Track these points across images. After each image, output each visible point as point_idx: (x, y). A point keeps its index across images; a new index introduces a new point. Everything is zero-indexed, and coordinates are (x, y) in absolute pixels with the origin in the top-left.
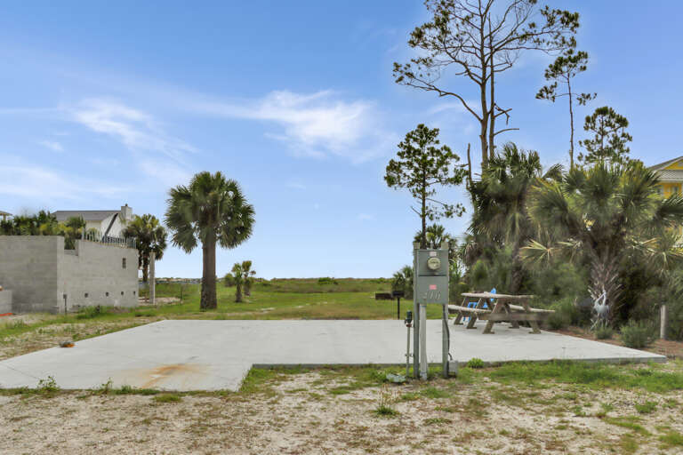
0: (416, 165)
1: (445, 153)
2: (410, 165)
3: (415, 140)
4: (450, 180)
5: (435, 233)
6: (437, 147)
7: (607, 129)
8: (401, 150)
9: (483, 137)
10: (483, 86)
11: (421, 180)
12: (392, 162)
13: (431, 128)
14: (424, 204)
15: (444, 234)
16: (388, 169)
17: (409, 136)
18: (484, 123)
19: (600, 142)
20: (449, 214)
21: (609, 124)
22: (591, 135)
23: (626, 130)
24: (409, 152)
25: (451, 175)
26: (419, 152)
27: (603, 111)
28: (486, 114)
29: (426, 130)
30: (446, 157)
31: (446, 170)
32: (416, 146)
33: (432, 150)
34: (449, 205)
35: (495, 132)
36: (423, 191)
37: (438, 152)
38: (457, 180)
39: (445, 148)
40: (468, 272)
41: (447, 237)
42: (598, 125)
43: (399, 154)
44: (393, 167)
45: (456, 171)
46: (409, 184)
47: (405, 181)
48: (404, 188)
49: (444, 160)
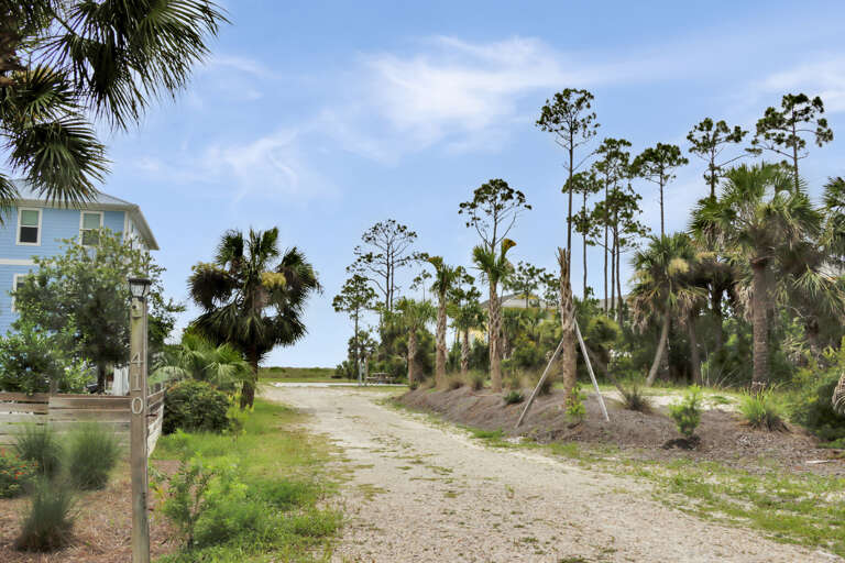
0: (353, 299)
1: (370, 292)
2: (349, 299)
3: (352, 283)
4: (373, 309)
5: (363, 337)
6: (366, 288)
8: (343, 289)
11: (355, 306)
12: (338, 296)
13: (362, 277)
14: (356, 323)
15: (369, 338)
16: (334, 299)
17: (348, 281)
18: (388, 295)
25: (374, 305)
26: (352, 290)
28: (389, 291)
29: (359, 278)
31: (370, 303)
32: (352, 286)
33: (362, 289)
36: (356, 315)
37: (366, 291)
38: (376, 309)
39: (371, 289)
41: (371, 340)
43: (343, 292)
44: (338, 298)
45: (376, 303)
46: (348, 310)
47: (345, 307)
48: (346, 313)
49: (369, 296)
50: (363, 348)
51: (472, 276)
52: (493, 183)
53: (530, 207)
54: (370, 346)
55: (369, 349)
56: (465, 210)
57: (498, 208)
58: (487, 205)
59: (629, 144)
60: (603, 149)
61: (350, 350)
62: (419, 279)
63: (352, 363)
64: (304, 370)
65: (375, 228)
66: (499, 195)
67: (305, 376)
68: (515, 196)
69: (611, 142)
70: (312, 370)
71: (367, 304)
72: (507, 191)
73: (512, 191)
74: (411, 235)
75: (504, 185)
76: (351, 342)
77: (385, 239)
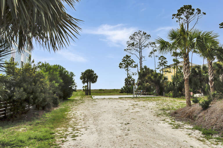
0: (126, 64)
1: (132, 61)
2: (125, 64)
3: (125, 58)
4: (134, 67)
5: (130, 78)
6: (130, 60)
7: (163, 60)
8: (122, 60)
9: (140, 62)
10: (140, 53)
11: (127, 66)
12: (121, 63)
13: (129, 56)
14: (128, 72)
15: (132, 78)
16: (119, 64)
17: (124, 57)
18: (140, 60)
19: (162, 62)
20: (133, 75)
21: (163, 59)
22: (160, 61)
23: (166, 60)
24: (124, 61)
25: (134, 66)
26: (126, 61)
27: (162, 57)
28: (140, 58)
29: (128, 56)
30: (132, 62)
31: (132, 65)
32: (126, 59)
33: (129, 60)
34: (133, 72)
35: (142, 61)
36: (127, 69)
37: (131, 61)
38: (135, 67)
39: (132, 60)
40: (138, 87)
41: (133, 79)
42: (161, 59)
43: (122, 61)
44: (121, 64)
45: (135, 65)
46: (124, 68)
47: (123, 67)
48: (123, 69)
49: (132, 63)
50: (130, 81)
53: (205, 14)
54: (132, 81)
55: (132, 82)
56: (175, 17)
61: (125, 83)
62: (152, 52)
63: (126, 87)
64: (110, 90)
65: (134, 34)
67: (110, 92)
70: (113, 90)
71: (131, 65)
74: (148, 36)
76: (126, 80)
77: (138, 38)
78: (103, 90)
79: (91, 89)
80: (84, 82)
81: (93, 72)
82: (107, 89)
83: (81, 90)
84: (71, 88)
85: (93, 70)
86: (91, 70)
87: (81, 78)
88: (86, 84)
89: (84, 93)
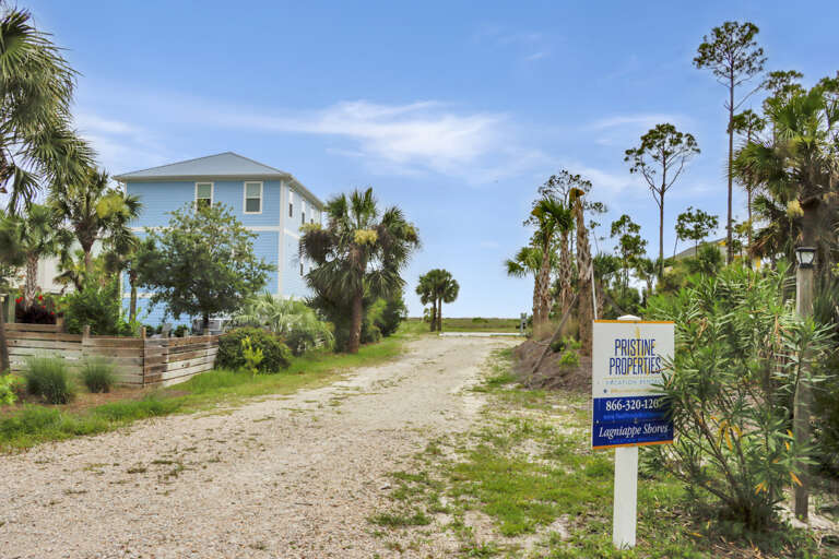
51: (638, 224)
52: (659, 128)
53: (699, 151)
56: (632, 158)
57: (666, 154)
58: (655, 151)
59: (800, 75)
60: (771, 85)
65: (550, 181)
66: (667, 140)
68: (684, 140)
69: (780, 75)
72: (675, 136)
73: (680, 135)
75: (671, 129)
78: (486, 321)
79: (443, 317)
80: (424, 301)
81: (449, 275)
82: (500, 317)
83: (420, 319)
84: (397, 315)
85: (447, 270)
86: (444, 271)
87: (418, 291)
88: (430, 305)
89: (428, 327)
